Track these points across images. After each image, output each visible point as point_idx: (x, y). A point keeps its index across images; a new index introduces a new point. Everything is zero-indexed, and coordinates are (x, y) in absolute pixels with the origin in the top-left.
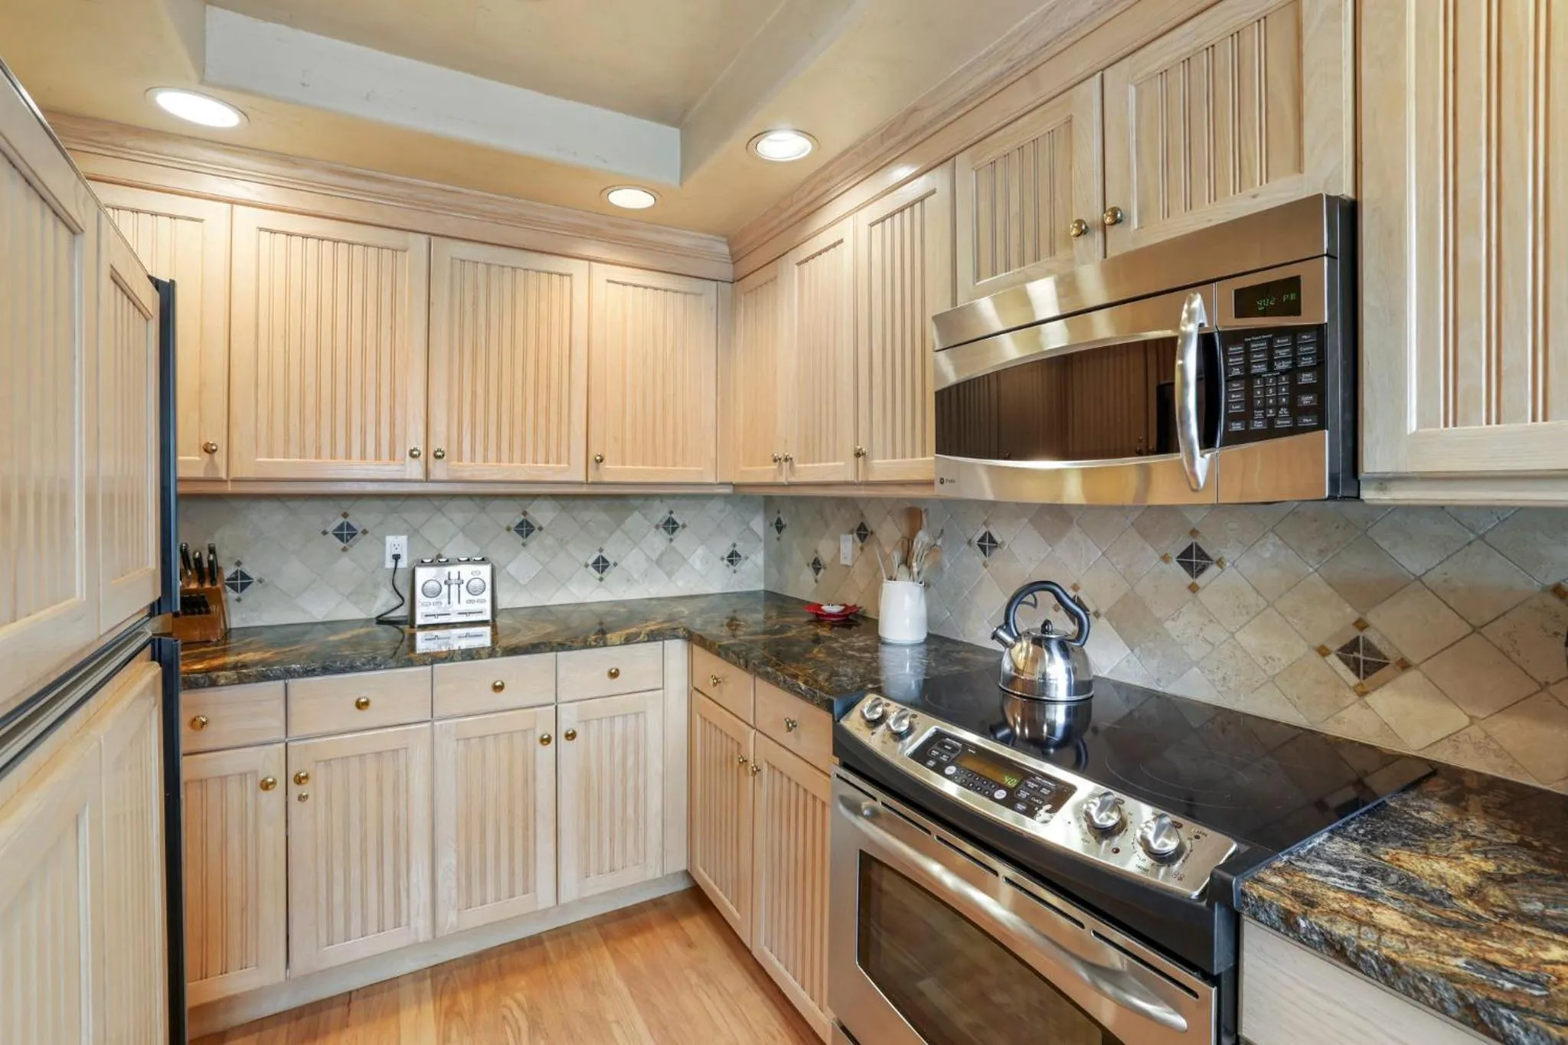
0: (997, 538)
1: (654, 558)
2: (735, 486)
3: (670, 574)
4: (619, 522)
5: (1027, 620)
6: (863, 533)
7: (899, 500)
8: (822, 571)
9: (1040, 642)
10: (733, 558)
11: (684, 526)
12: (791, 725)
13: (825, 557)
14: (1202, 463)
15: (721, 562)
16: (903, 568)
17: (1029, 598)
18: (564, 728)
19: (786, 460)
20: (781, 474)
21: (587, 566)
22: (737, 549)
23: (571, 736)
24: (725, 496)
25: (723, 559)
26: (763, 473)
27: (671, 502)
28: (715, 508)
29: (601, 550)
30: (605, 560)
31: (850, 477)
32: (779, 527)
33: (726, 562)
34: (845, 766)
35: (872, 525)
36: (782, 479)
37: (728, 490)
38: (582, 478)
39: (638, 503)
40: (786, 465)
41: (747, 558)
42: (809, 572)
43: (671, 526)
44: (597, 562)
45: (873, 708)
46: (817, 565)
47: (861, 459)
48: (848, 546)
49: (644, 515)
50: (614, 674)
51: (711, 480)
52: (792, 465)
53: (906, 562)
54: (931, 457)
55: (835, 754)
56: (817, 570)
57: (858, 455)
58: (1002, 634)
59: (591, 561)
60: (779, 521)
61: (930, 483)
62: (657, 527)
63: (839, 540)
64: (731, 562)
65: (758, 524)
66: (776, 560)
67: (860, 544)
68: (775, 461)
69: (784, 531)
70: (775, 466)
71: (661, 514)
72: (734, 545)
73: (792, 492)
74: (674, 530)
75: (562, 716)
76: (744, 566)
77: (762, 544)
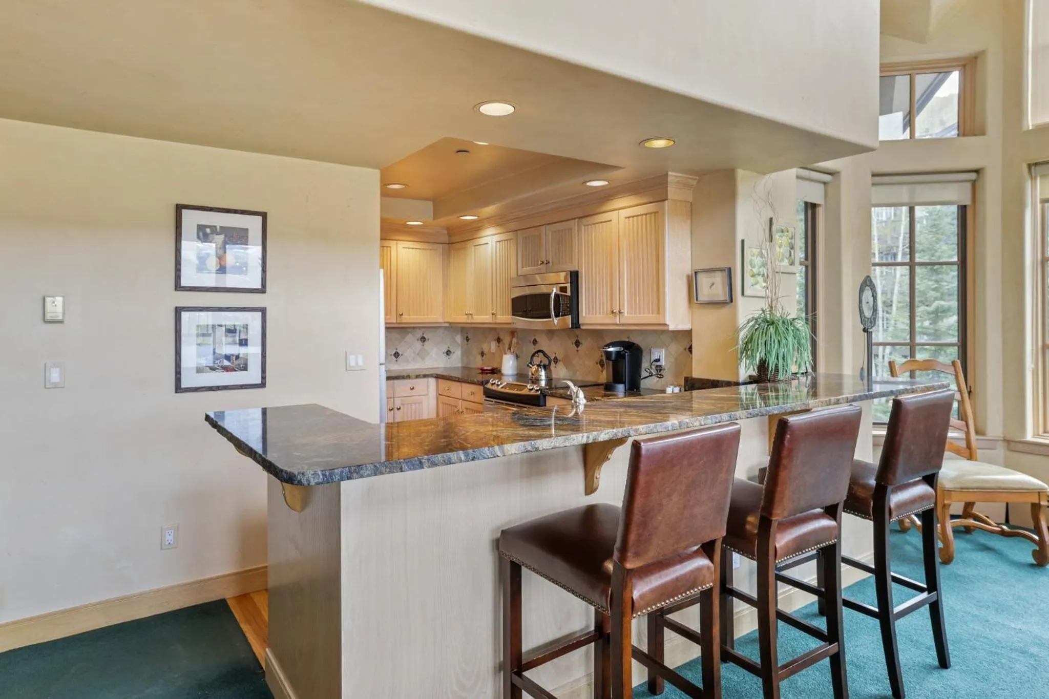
0: (538, 340)
1: (417, 352)
2: (450, 323)
3: (423, 359)
4: (404, 338)
5: (537, 360)
6: (499, 340)
7: (508, 329)
8: (484, 356)
9: (539, 366)
10: (448, 353)
11: (428, 339)
12: (473, 393)
13: (486, 350)
14: (556, 321)
15: (443, 355)
16: (509, 351)
17: (536, 355)
18: (396, 407)
19: (470, 314)
20: (468, 319)
21: (391, 355)
22: (450, 349)
23: (399, 409)
24: (445, 327)
25: (444, 353)
26: (462, 319)
27: (423, 330)
28: (441, 331)
29: (396, 349)
30: (398, 353)
31: (490, 321)
32: (467, 339)
33: (445, 354)
34: (487, 397)
35: (502, 337)
36: (469, 321)
37: (447, 325)
38: (395, 321)
39: (410, 330)
40: (470, 316)
41: (454, 353)
42: (479, 357)
43: (423, 339)
44: (395, 354)
45: (492, 381)
46: (482, 354)
47: (494, 316)
48: (494, 345)
49: (413, 335)
50: (412, 389)
51: (442, 321)
52: (472, 317)
53: (510, 349)
54: (510, 316)
55: (484, 394)
56: (483, 356)
57: (493, 314)
58: (530, 365)
59: (393, 354)
60: (467, 337)
61: (510, 324)
62: (418, 340)
63: (490, 343)
64: (448, 354)
65: (459, 338)
66: (466, 353)
67: (497, 344)
68: (466, 314)
69: (470, 341)
70: (466, 316)
71: (419, 334)
72: (449, 347)
73: (473, 325)
74: (424, 341)
75: (396, 402)
76: (453, 356)
77: (460, 347)
